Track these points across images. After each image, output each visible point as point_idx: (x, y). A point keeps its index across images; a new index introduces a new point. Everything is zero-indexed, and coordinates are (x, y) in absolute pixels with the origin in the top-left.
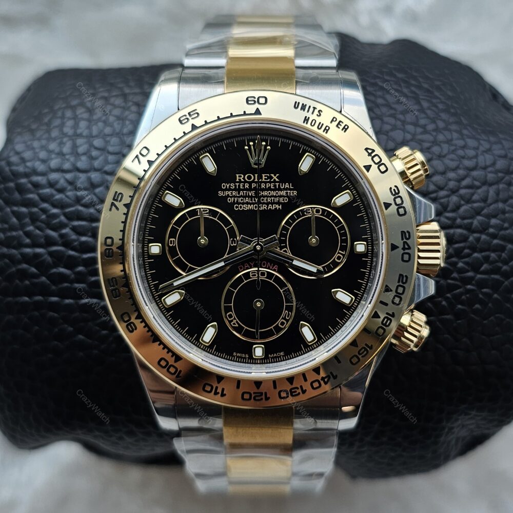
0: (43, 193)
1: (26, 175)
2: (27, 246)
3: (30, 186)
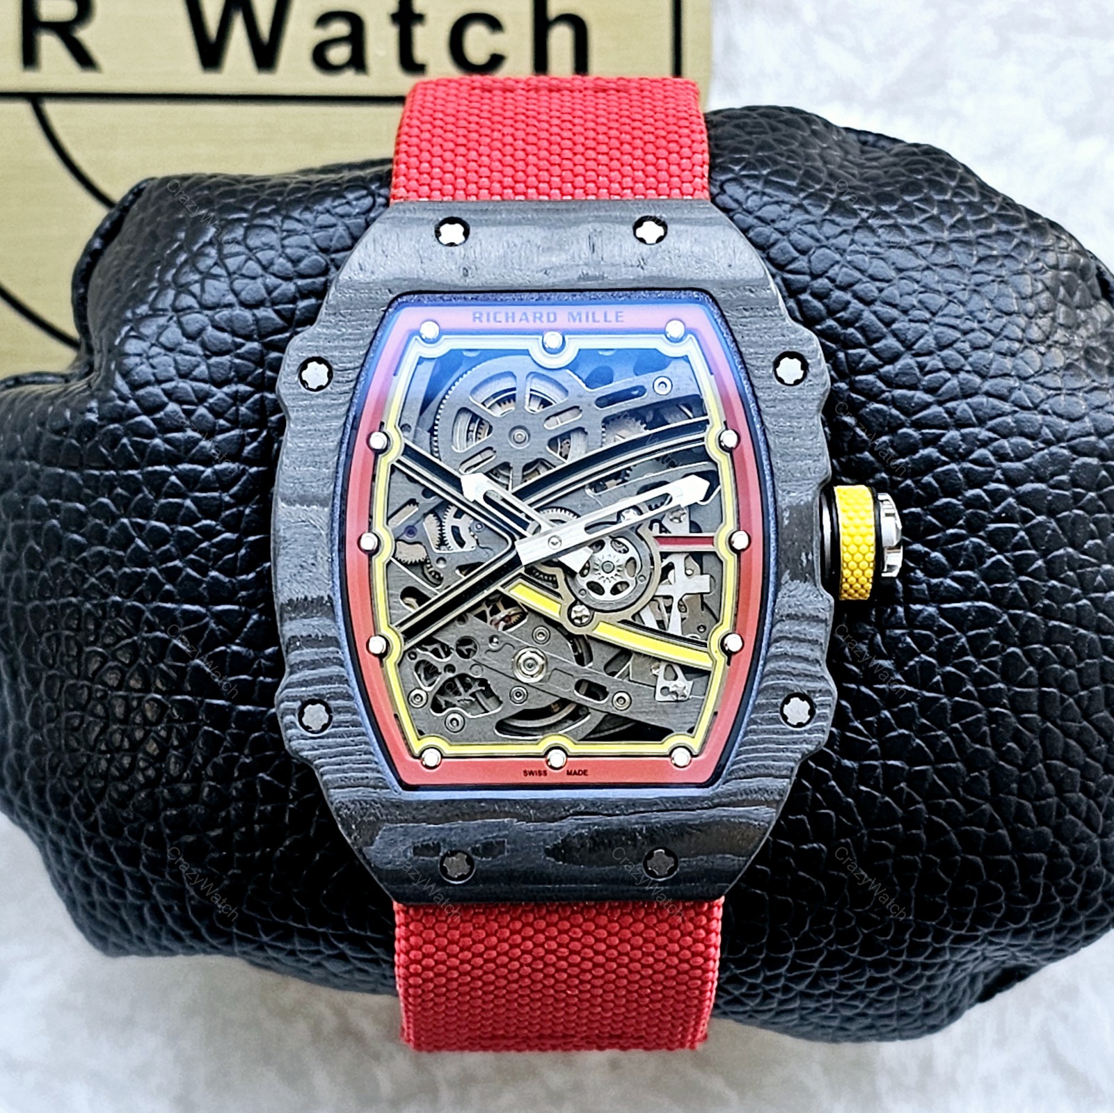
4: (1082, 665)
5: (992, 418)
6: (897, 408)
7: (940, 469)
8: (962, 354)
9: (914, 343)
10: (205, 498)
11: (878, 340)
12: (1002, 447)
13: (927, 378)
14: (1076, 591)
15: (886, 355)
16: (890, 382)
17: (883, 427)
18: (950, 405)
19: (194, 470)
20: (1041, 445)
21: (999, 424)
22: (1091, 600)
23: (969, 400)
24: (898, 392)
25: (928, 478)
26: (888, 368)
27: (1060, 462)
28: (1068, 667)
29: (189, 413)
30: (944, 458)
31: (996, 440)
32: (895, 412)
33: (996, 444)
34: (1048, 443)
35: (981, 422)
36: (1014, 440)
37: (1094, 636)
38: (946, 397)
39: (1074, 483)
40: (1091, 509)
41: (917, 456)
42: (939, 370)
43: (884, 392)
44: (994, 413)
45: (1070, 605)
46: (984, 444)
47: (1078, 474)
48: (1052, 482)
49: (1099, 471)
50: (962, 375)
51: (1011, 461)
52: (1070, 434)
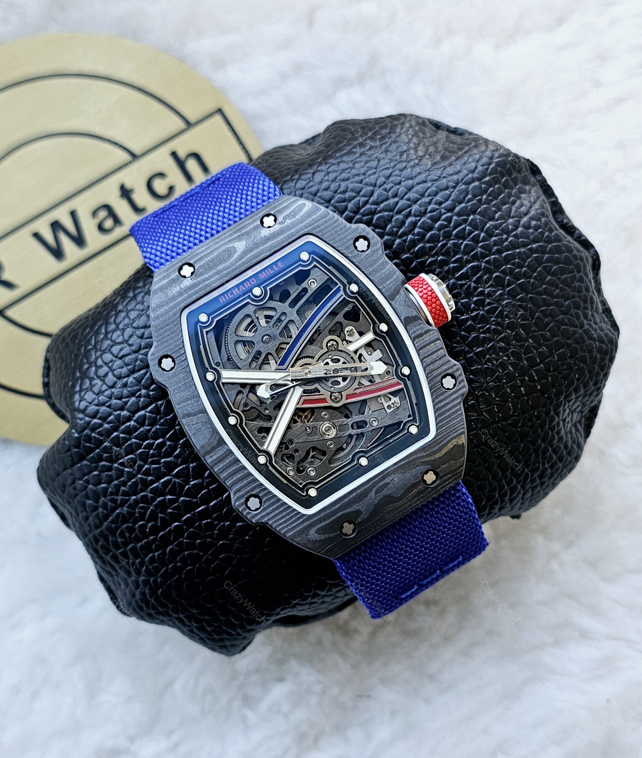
4: (527, 264)
5: (426, 192)
6: (386, 211)
7: (419, 224)
8: (397, 176)
9: (376, 184)
10: (138, 434)
11: (360, 191)
12: (437, 200)
13: (390, 192)
14: (505, 236)
15: (368, 194)
16: (377, 203)
17: (386, 222)
18: (405, 197)
19: (126, 426)
20: (453, 190)
21: (430, 192)
22: (513, 236)
23: (412, 191)
24: (382, 205)
25: (417, 230)
26: (372, 199)
27: (464, 191)
28: (522, 268)
29: (109, 407)
30: (418, 218)
31: (433, 198)
32: (386, 213)
33: (434, 200)
34: (454, 187)
35: (423, 196)
36: (440, 195)
37: (523, 250)
38: (402, 195)
39: (475, 196)
40: (488, 202)
41: (406, 225)
42: (392, 187)
43: (377, 208)
44: (425, 189)
45: (506, 243)
46: (430, 203)
47: (473, 192)
48: (466, 201)
49: (481, 186)
50: (403, 184)
51: (444, 203)
52: (460, 179)
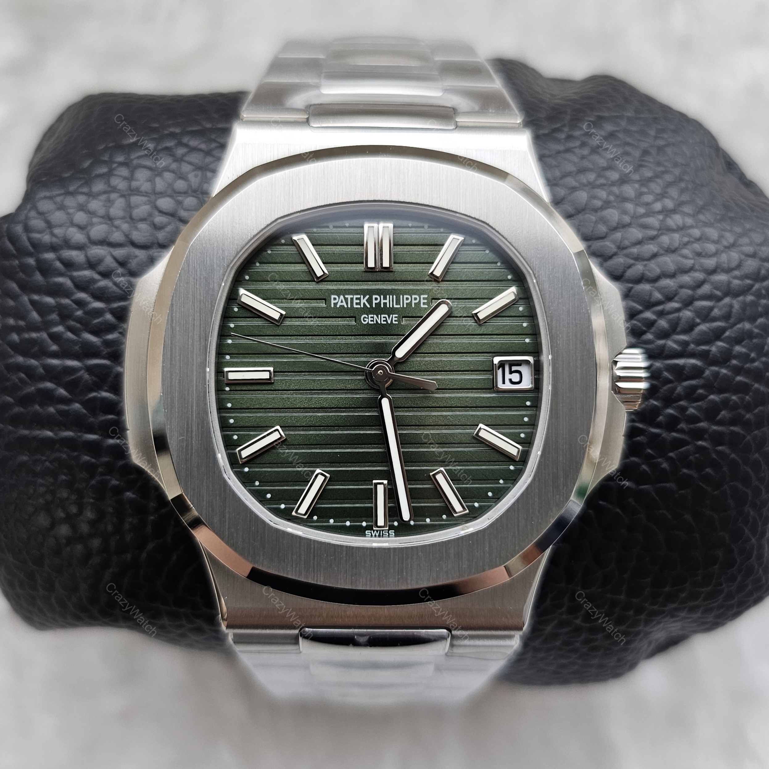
0: (79, 276)
1: (53, 248)
2: (54, 355)
3: (58, 264)
